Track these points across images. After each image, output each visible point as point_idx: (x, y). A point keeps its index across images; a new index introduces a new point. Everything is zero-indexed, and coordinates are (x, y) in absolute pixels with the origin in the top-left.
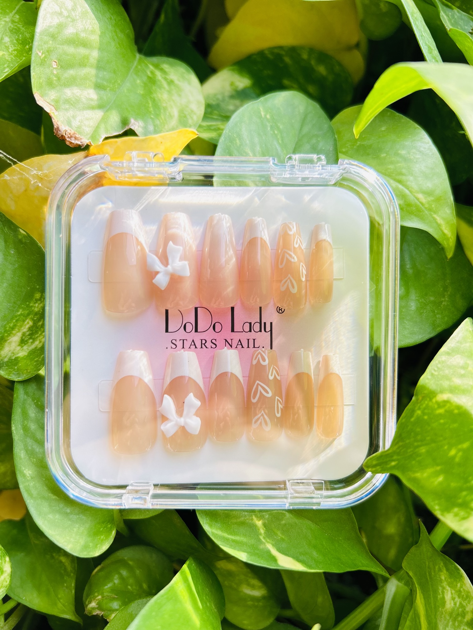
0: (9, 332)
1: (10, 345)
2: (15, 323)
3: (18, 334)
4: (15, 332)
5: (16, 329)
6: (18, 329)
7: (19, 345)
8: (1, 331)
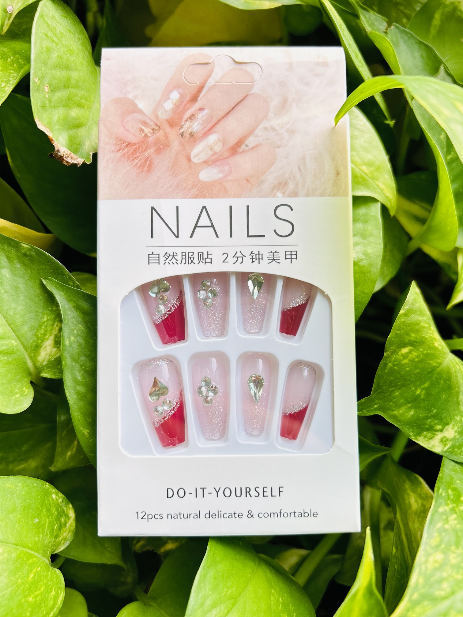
0: (42, 339)
1: (45, 349)
2: (46, 329)
3: (51, 337)
4: (47, 337)
5: (48, 334)
6: (50, 334)
7: (54, 347)
8: (34, 340)
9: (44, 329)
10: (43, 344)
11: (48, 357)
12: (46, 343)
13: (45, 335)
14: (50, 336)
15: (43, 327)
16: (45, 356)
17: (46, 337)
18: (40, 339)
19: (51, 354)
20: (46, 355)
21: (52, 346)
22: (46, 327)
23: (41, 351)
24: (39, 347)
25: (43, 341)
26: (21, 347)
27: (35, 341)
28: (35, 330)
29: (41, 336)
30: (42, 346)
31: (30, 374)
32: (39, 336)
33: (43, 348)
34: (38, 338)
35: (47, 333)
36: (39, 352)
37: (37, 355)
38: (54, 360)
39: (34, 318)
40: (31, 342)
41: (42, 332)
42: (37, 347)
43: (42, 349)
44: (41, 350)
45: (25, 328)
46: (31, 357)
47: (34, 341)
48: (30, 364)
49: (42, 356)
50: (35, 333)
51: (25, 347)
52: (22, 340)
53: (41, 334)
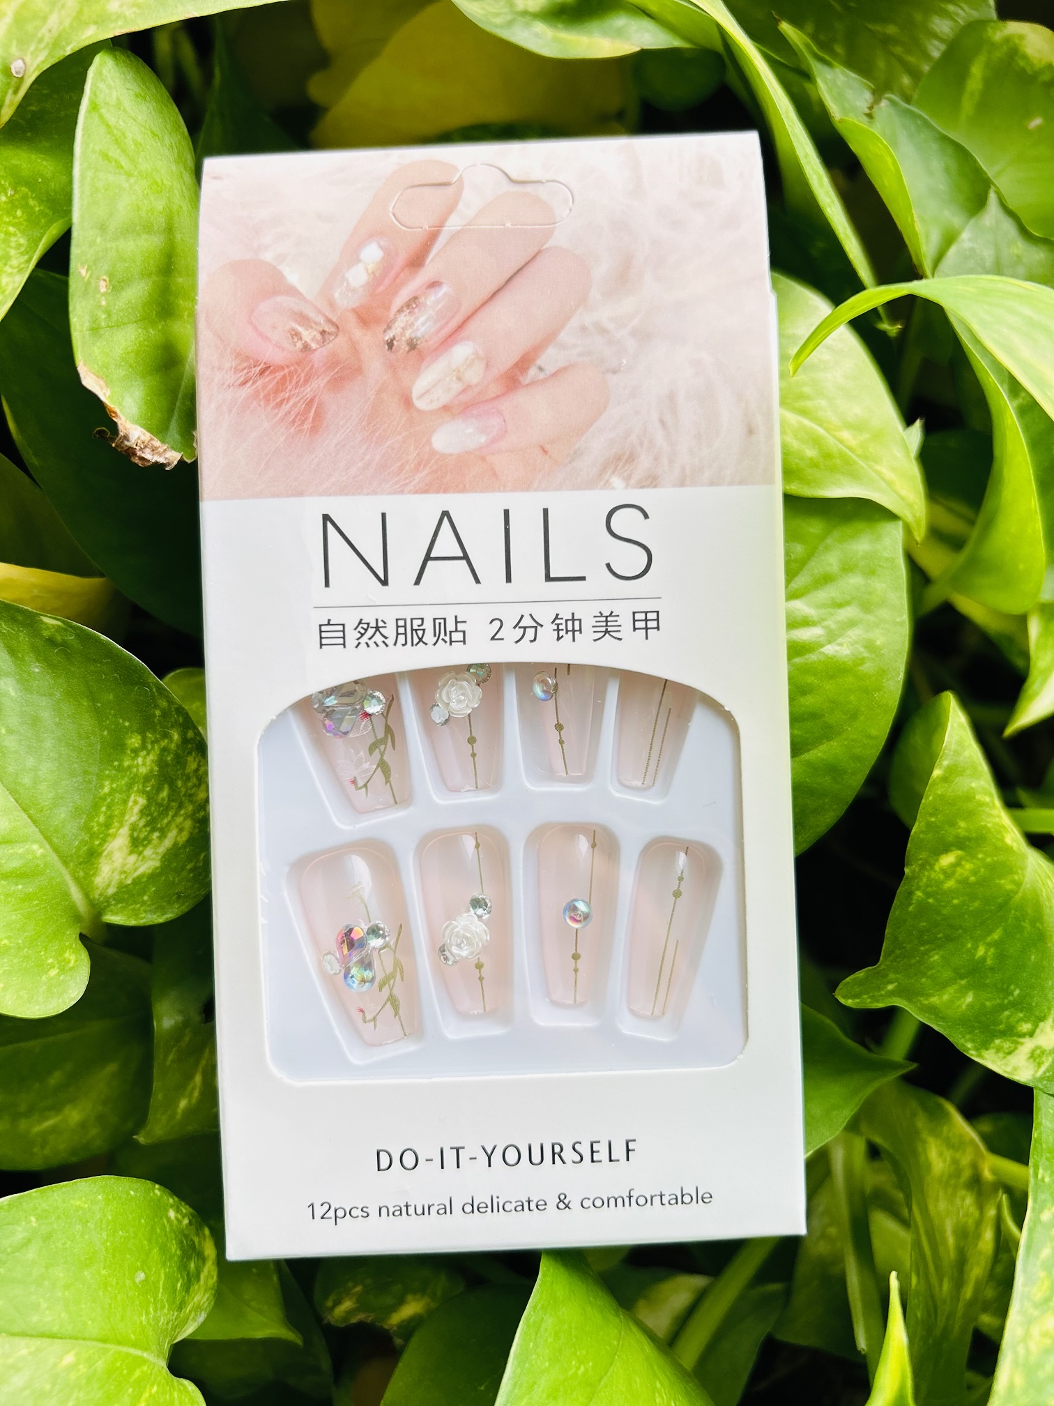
0: (102, 835)
1: (111, 859)
2: (109, 812)
3: (122, 831)
4: (114, 830)
5: (116, 824)
6: (119, 823)
7: (132, 853)
8: (83, 840)
9: (105, 813)
10: (104, 848)
11: (118, 877)
12: (111, 845)
13: (107, 825)
14: (120, 828)
15: (104, 809)
16: (110, 873)
17: (111, 831)
18: (98, 838)
19: (125, 869)
20: (113, 872)
21: (126, 851)
22: (109, 807)
23: (100, 863)
24: (96, 854)
25: (104, 841)
26: (53, 858)
27: (87, 841)
28: (85, 816)
29: (99, 830)
30: (105, 850)
31: (77, 918)
32: (95, 829)
33: (106, 856)
34: (93, 836)
35: (113, 822)
36: (95, 866)
37: (91, 873)
38: (132, 883)
39: (81, 787)
40: (77, 843)
41: (102, 819)
42: (91, 857)
43: (102, 860)
44: (100, 861)
45: (62, 814)
46: (77, 880)
47: (83, 842)
48: (76, 895)
49: (103, 875)
50: (84, 823)
51: (64, 857)
52: (55, 840)
53: (100, 825)
